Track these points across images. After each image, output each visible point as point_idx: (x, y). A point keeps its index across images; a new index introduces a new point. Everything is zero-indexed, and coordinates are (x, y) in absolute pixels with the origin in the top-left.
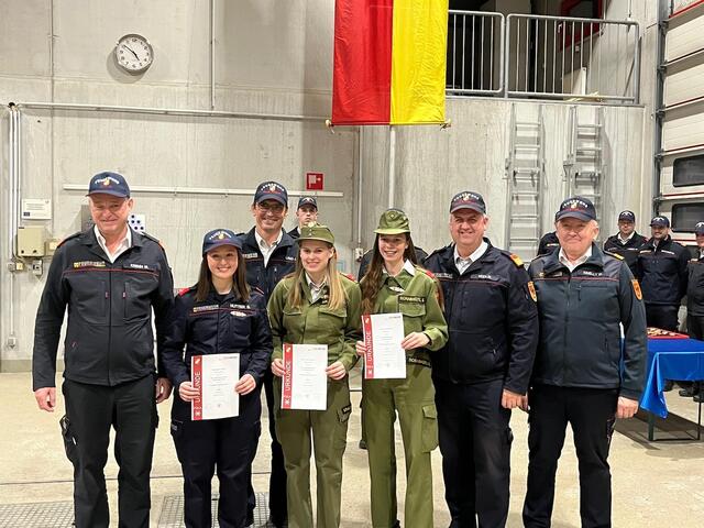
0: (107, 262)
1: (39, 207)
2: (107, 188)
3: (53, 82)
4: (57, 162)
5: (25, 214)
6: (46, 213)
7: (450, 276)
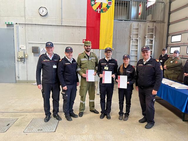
0: (50, 60)
1: (23, 47)
2: (49, 45)
3: (25, 18)
4: (27, 37)
5: (20, 48)
6: (24, 48)
7: (142, 65)
